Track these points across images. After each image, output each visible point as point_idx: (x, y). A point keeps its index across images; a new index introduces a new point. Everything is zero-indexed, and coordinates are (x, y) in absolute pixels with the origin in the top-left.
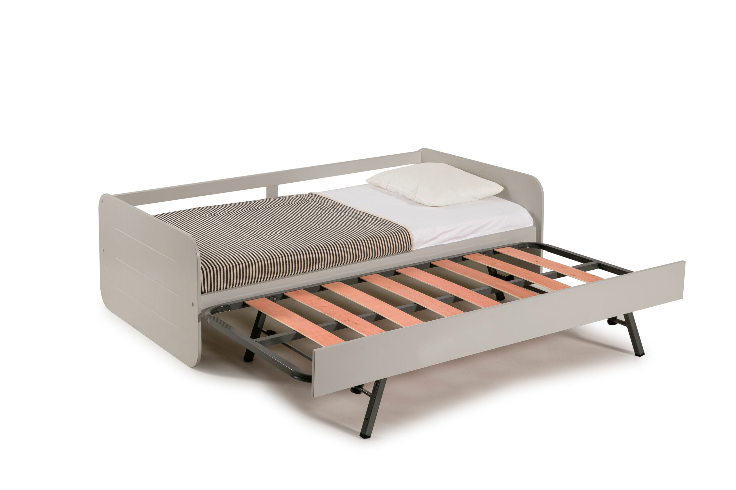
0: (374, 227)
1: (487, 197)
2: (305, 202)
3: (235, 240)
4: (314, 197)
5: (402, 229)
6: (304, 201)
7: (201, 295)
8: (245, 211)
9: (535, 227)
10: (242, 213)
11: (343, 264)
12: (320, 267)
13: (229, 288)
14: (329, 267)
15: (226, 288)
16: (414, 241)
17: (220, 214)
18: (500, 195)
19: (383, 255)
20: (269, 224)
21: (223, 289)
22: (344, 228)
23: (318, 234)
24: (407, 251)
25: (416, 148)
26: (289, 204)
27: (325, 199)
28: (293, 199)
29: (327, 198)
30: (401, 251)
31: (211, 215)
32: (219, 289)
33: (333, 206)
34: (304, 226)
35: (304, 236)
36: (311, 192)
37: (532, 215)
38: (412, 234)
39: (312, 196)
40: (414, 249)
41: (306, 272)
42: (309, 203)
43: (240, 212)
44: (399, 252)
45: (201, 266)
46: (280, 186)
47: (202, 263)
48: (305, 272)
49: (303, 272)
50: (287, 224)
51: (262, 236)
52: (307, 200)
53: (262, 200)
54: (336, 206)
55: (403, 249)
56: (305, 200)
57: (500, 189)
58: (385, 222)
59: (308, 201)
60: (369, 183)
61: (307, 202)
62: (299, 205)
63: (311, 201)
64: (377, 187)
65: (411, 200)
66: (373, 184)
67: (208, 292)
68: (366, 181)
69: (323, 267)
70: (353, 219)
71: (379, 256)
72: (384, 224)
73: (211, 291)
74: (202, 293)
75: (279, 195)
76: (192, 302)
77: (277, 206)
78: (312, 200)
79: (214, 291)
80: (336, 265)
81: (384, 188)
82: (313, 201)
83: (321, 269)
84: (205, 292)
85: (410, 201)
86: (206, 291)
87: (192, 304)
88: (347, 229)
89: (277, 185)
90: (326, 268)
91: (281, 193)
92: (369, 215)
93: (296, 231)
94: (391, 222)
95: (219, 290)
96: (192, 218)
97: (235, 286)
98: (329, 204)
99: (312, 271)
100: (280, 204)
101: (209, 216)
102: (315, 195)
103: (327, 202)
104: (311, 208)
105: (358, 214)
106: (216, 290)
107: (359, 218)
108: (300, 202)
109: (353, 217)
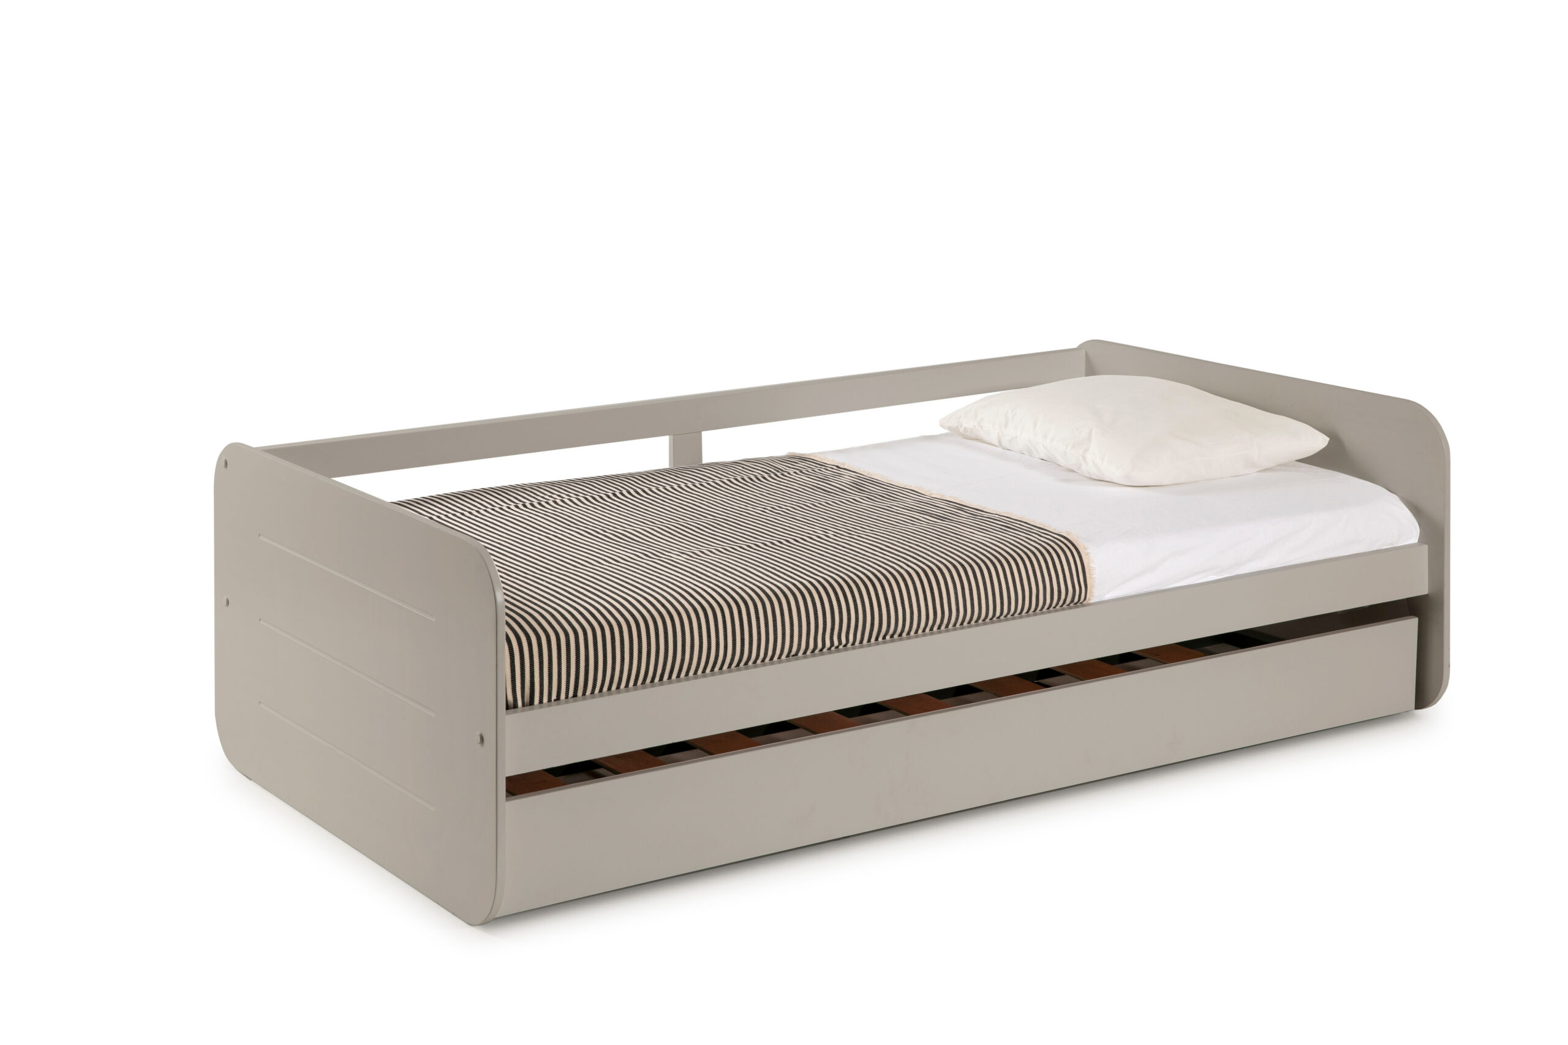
0: (980, 536)
1: (1280, 465)
2: (779, 474)
3: (596, 566)
4: (801, 465)
5: (1061, 541)
6: (776, 472)
7: (507, 714)
8: (615, 495)
9: (1426, 546)
10: (607, 501)
11: (900, 635)
12: (836, 643)
13: (584, 694)
14: (861, 642)
15: (575, 695)
16: (1094, 576)
17: (547, 503)
18: (1318, 460)
19: (1008, 613)
20: (686, 527)
21: (567, 697)
24: (1076, 604)
25: (1071, 341)
26: (737, 480)
27: (833, 469)
28: (743, 468)
29: (837, 467)
30: (1057, 604)
31: (524, 506)
32: (554, 697)
33: (857, 485)
34: (784, 533)
35: (787, 557)
36: (791, 453)
37: (1417, 511)
38: (1088, 553)
39: (795, 460)
40: (1093, 600)
42: (790, 478)
43: (601, 497)
44: (1054, 605)
45: (504, 631)
46: (707, 436)
47: (507, 623)
48: (793, 656)
49: (788, 656)
50: (735, 527)
51: (671, 557)
52: (782, 471)
53: (660, 470)
54: (862, 484)
55: (1063, 597)
56: (778, 470)
57: (1320, 441)
58: (1008, 524)
59: (786, 474)
60: (949, 428)
61: (783, 475)
62: (762, 481)
63: (795, 473)
64: (972, 438)
65: (1073, 471)
66: (961, 430)
67: (523, 705)
68: (942, 426)
69: (844, 641)
70: (916, 515)
71: (998, 613)
72: (1007, 527)
73: (531, 703)
74: (508, 708)
75: (705, 460)
76: (478, 733)
77: (702, 485)
78: (798, 472)
79: (541, 701)
80: (880, 639)
81: (993, 442)
82: (801, 472)
83: (837, 647)
84: (515, 706)
85: (1071, 473)
86: (520, 703)
87: (479, 739)
88: (904, 541)
89: (701, 432)
90: (853, 644)
91: (709, 455)
92: (961, 507)
93: (763, 544)
94: (1026, 523)
95: (555, 700)
96: (462, 514)
97: (601, 690)
98: (847, 479)
99: (813, 651)
100: (712, 480)
101: (517, 507)
102: (803, 459)
103: (840, 475)
104: (797, 490)
105: (932, 505)
106: (545, 700)
107: (935, 515)
108: (766, 476)
109: (917, 512)
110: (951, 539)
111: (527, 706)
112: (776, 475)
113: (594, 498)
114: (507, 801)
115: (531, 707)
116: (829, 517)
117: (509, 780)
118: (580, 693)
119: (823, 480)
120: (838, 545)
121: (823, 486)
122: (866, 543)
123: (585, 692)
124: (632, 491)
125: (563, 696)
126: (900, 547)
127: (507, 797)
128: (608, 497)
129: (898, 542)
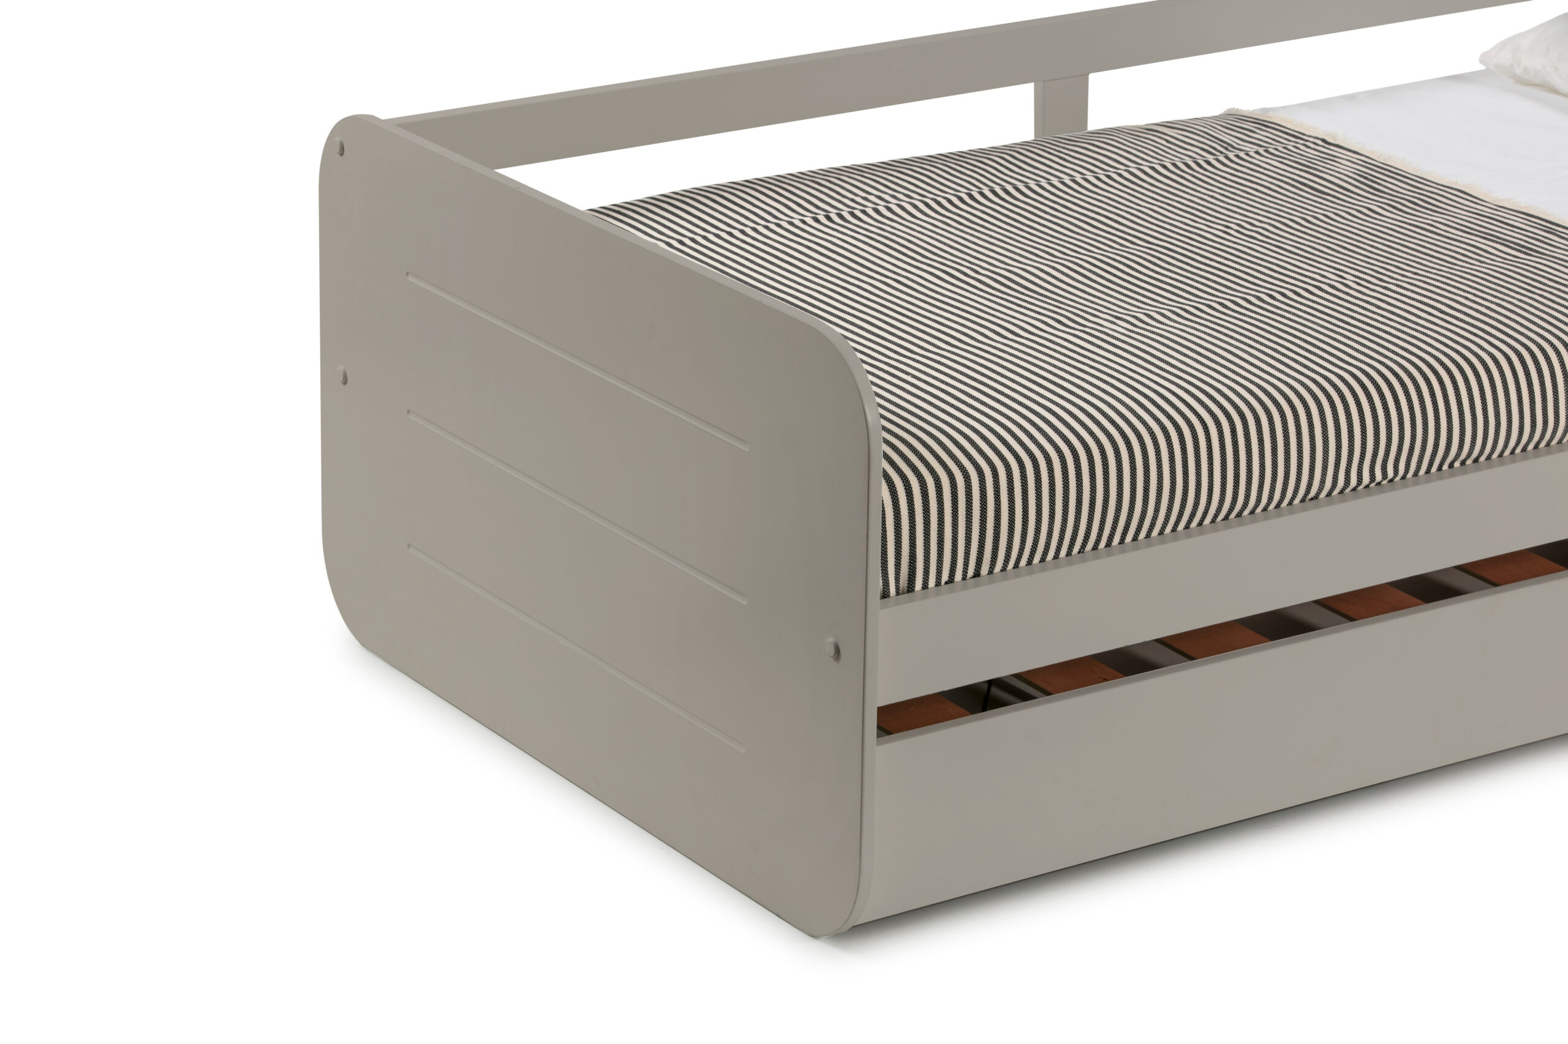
2: (1231, 155)
4: (1261, 135)
6: (1225, 151)
13: (991, 572)
17: (864, 212)
21: (964, 578)
22: (1464, 291)
23: (1353, 318)
26: (1164, 167)
27: (1316, 144)
28: (1167, 141)
29: (1324, 141)
31: (829, 218)
32: (945, 577)
33: (1366, 179)
36: (1238, 111)
41: (1316, 497)
42: (1251, 163)
45: (884, 471)
48: (1312, 499)
49: (1303, 500)
50: (1187, 264)
52: (1235, 147)
56: (1225, 145)
59: (1242, 154)
61: (1236, 156)
62: (1207, 171)
63: (1257, 153)
67: (898, 593)
68: (1482, 61)
69: (1390, 474)
70: (1481, 243)
73: (911, 588)
76: (831, 642)
77: (1109, 177)
78: (1261, 150)
79: (925, 586)
82: (1267, 151)
86: (893, 591)
87: (833, 651)
88: (1475, 295)
91: (1103, 115)
93: (1244, 299)
95: (946, 583)
96: (743, 232)
97: (1016, 568)
98: (1345, 167)
100: (1135, 166)
101: (817, 220)
102: (1261, 123)
103: (1333, 158)
104: (1270, 189)
105: (1497, 220)
106: (932, 583)
107: (1512, 242)
108: (1210, 158)
109: (1480, 237)
110: (1551, 293)
111: (903, 593)
112: (1227, 157)
113: (939, 204)
114: (878, 744)
115: (910, 594)
116: (1338, 245)
117: (882, 711)
118: (985, 570)
119: (1307, 168)
120: (1368, 302)
121: (1310, 180)
122: (1414, 299)
123: (993, 569)
124: (998, 189)
125: (958, 576)
126: (1471, 308)
127: (878, 736)
128: (961, 199)
129: (1467, 298)
